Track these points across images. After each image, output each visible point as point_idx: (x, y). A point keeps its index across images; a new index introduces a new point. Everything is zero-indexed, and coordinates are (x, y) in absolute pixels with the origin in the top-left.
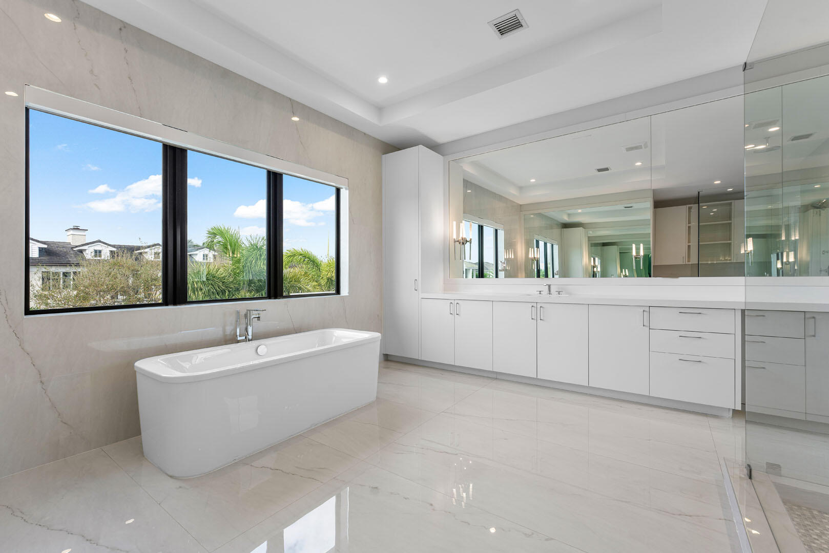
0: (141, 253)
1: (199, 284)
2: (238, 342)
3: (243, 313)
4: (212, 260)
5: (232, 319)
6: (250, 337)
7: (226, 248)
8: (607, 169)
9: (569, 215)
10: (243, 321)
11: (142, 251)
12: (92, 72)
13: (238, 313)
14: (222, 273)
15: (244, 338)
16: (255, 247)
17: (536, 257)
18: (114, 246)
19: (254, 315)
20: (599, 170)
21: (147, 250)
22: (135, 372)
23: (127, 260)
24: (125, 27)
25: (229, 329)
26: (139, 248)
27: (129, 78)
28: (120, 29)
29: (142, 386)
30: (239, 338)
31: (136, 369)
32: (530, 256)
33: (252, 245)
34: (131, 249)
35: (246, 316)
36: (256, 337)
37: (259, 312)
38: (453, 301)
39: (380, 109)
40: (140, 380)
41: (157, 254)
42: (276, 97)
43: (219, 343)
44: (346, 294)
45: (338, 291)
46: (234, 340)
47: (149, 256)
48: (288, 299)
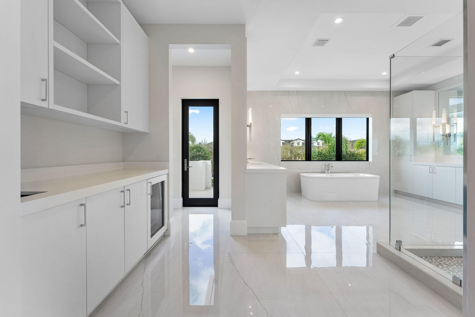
0: (293, 143)
1: (316, 156)
2: (325, 173)
4: (321, 145)
5: (324, 167)
6: (329, 172)
7: (326, 141)
10: (327, 167)
11: (293, 142)
12: (291, 106)
13: (325, 164)
14: (324, 152)
18: (283, 141)
19: (331, 165)
21: (295, 142)
23: (289, 146)
25: (323, 171)
26: (292, 141)
27: (298, 104)
29: (302, 178)
30: (326, 172)
31: (300, 175)
34: (289, 141)
36: (331, 173)
38: (431, 167)
40: (301, 177)
41: (298, 143)
42: (339, 92)
43: (320, 173)
44: (371, 161)
45: (367, 160)
46: (324, 173)
47: (296, 144)
48: (343, 162)
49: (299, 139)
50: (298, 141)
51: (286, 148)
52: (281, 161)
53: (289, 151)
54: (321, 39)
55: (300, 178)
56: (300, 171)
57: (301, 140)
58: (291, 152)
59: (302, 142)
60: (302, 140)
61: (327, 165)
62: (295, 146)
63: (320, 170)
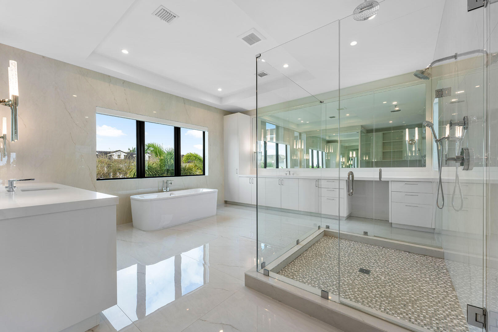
0: (111, 155)
3: (165, 181)
5: (161, 184)
6: (168, 190)
7: (157, 154)
8: (334, 117)
9: (329, 136)
10: (165, 185)
11: (112, 154)
12: (115, 99)
13: (163, 181)
14: (155, 166)
15: (166, 191)
16: (170, 153)
17: (307, 158)
19: (169, 182)
20: (331, 117)
21: (114, 154)
22: (130, 199)
23: (105, 159)
24: (124, 82)
25: (160, 189)
26: (110, 153)
27: (126, 99)
28: (123, 83)
29: (133, 203)
30: (164, 191)
31: (130, 198)
32: (305, 158)
33: (168, 152)
34: (106, 153)
35: (166, 182)
36: (170, 191)
37: (171, 181)
38: (251, 178)
39: (221, 99)
40: (132, 201)
41: (119, 156)
42: (178, 98)
43: (157, 192)
44: (208, 175)
45: (204, 174)
46: (162, 191)
47: (115, 157)
48: (183, 177)
49: (120, 151)
50: (118, 153)
51: (101, 162)
52: (97, 180)
53: (106, 166)
54: (168, 11)
55: (130, 202)
56: (128, 192)
57: (122, 152)
58: (109, 166)
59: (125, 154)
60: (124, 153)
61: (166, 181)
62: (115, 160)
63: (157, 188)
